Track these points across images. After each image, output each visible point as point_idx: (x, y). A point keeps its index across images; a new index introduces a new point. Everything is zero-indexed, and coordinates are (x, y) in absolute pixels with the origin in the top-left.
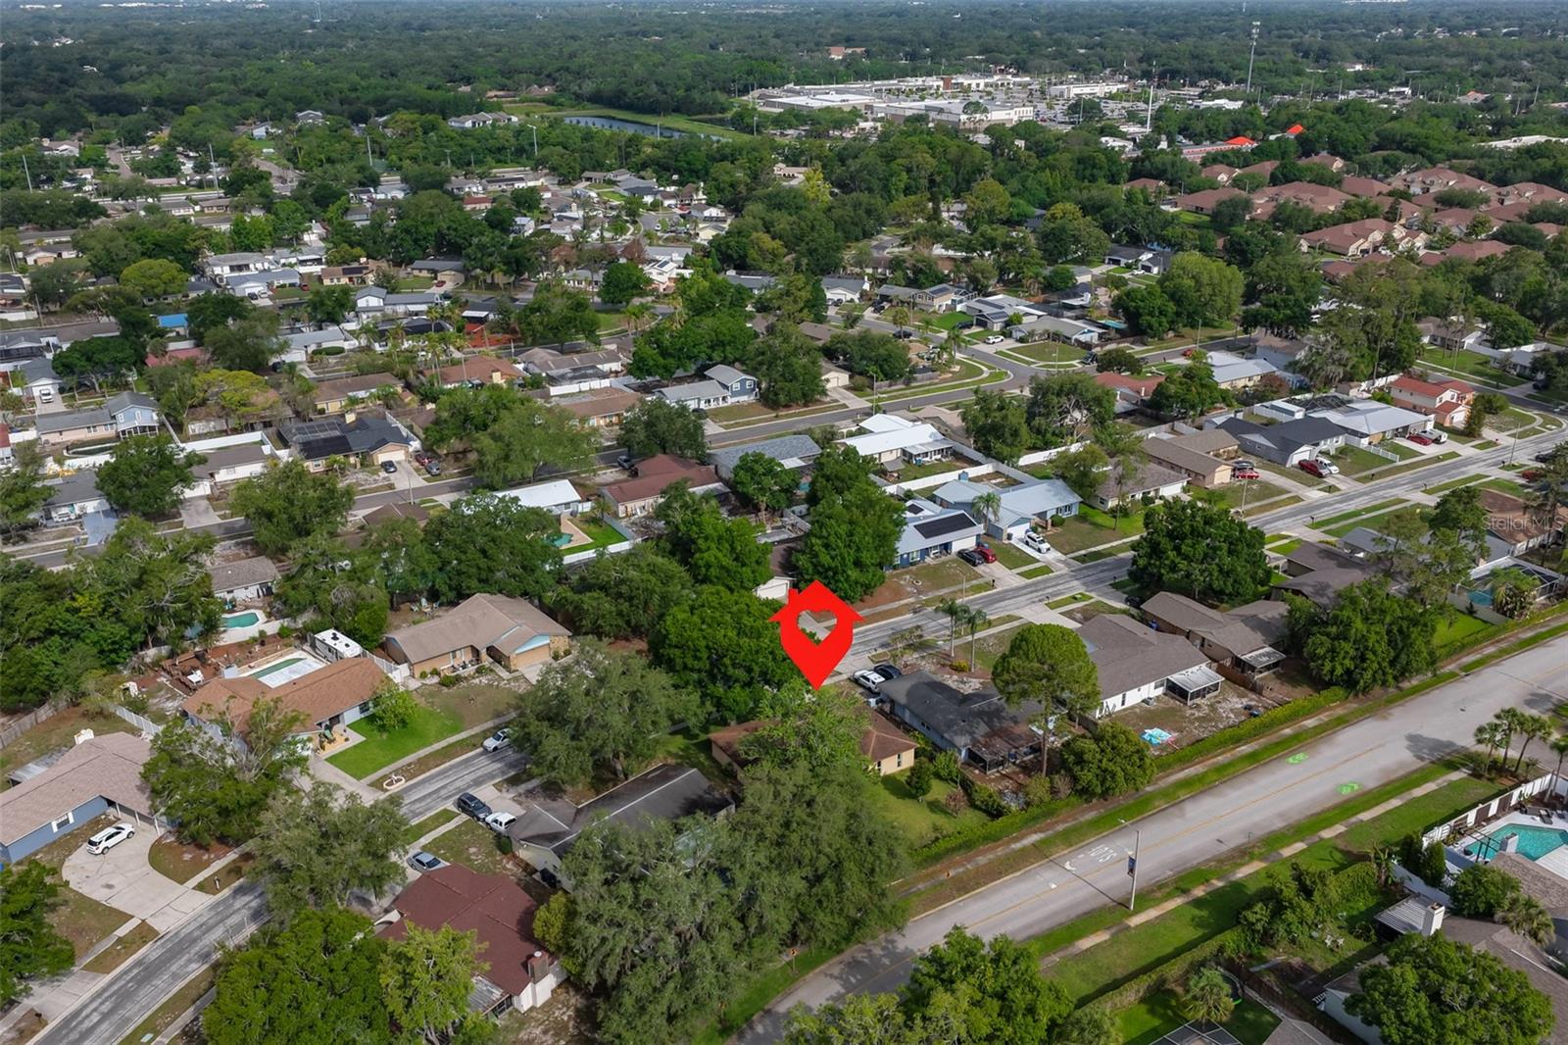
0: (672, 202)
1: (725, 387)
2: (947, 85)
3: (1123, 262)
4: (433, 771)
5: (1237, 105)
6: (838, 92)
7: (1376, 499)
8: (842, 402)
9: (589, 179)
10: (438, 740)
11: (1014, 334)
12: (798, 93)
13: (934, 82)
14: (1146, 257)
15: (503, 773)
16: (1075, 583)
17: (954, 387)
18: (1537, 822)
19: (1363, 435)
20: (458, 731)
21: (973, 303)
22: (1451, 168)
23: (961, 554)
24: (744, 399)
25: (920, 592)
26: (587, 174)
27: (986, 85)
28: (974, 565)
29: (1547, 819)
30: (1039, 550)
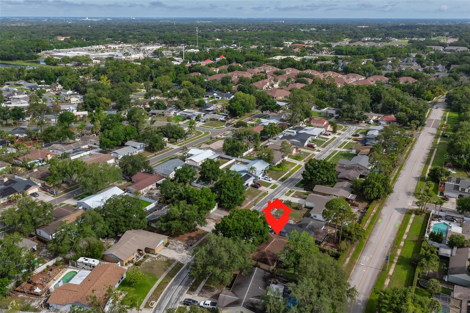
0: (49, 90)
1: (136, 148)
2: (107, 47)
3: (210, 97)
4: (162, 295)
5: (198, 50)
6: (73, 51)
7: (330, 151)
8: (171, 147)
9: (7, 84)
10: (153, 285)
11: (201, 120)
12: (59, 52)
13: (101, 47)
14: (215, 94)
15: (186, 289)
16: (286, 188)
17: (198, 138)
18: (438, 222)
19: (315, 136)
20: (156, 280)
21: (181, 112)
22: (267, 65)
23: (252, 186)
24: (141, 150)
25: (251, 199)
26: (7, 82)
27: (118, 47)
28: (258, 188)
29: (439, 221)
30: (270, 181)
